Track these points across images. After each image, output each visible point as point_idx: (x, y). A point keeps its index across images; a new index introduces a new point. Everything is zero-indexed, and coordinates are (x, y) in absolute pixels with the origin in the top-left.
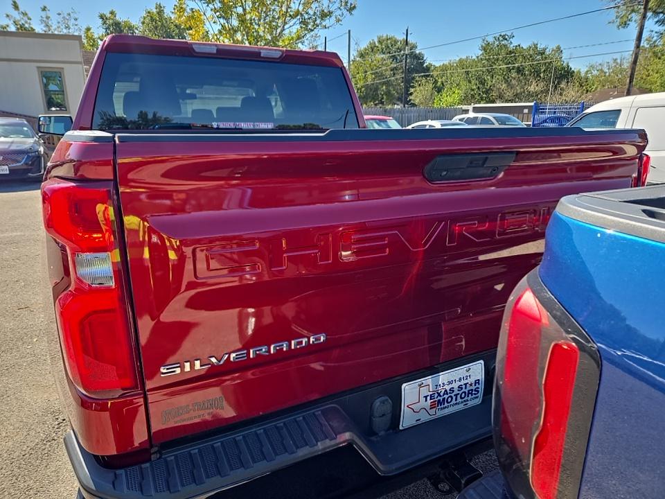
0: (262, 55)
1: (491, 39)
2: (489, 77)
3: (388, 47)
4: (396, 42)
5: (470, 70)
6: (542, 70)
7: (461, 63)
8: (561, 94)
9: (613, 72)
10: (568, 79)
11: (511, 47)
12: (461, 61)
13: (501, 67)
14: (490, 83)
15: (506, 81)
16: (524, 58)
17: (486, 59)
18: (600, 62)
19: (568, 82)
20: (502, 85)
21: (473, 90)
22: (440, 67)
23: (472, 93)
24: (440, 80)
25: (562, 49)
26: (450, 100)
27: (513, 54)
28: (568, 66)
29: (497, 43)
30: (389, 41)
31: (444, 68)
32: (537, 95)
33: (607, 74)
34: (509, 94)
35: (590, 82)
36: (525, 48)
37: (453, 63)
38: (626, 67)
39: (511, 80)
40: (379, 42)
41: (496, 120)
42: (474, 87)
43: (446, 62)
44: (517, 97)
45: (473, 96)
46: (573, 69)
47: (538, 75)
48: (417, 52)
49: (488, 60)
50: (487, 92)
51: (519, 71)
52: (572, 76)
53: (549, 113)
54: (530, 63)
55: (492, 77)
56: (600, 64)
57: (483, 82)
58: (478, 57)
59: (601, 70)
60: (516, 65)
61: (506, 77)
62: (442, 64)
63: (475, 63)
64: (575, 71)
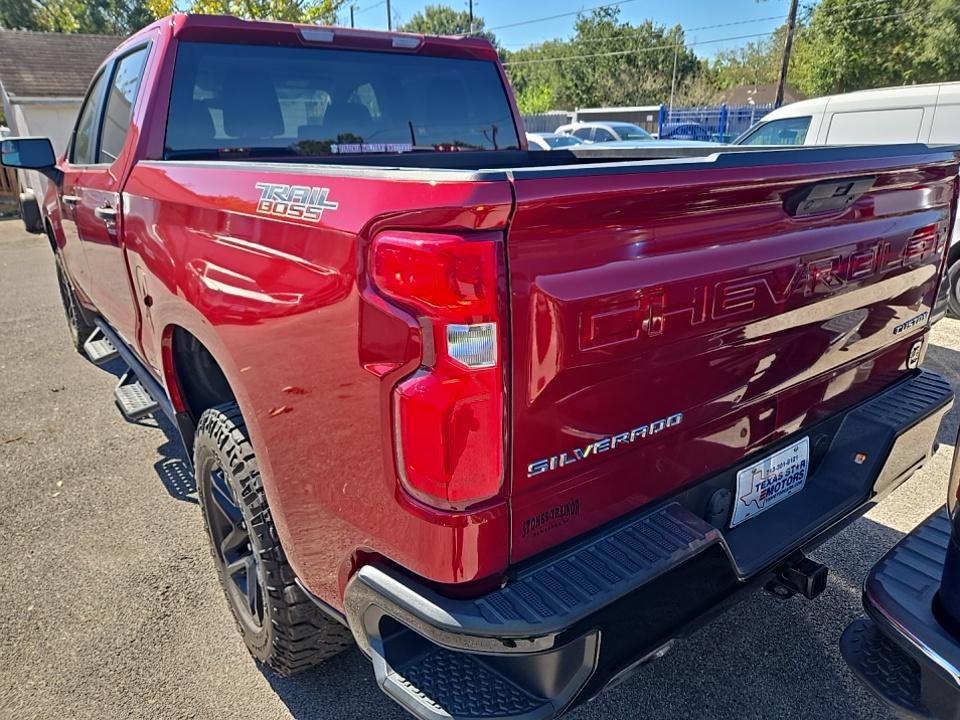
0: (394, 45)
1: (589, 15)
2: (590, 70)
3: (442, 24)
4: (453, 16)
5: (562, 58)
6: (660, 60)
7: (549, 49)
8: (686, 94)
9: (748, 62)
10: (694, 72)
11: (617, 26)
12: (547, 45)
13: (606, 55)
14: (591, 79)
15: (613, 76)
16: (636, 41)
17: (584, 44)
18: (732, 48)
19: (694, 77)
20: (607, 81)
21: (568, 88)
22: (517, 54)
23: (568, 92)
24: (519, 74)
25: (683, 29)
26: (538, 103)
27: (619, 37)
28: (693, 55)
29: (597, 19)
30: (443, 15)
31: (524, 56)
32: (655, 96)
33: (742, 65)
34: (617, 94)
35: (721, 77)
36: (635, 27)
37: (536, 48)
38: (764, 55)
39: (619, 75)
40: (429, 15)
41: (617, 132)
42: (570, 84)
43: (526, 47)
44: (630, 99)
45: (569, 98)
46: (698, 59)
47: (656, 67)
48: (485, 32)
49: (587, 45)
50: (588, 91)
51: (630, 60)
52: (699, 69)
53: (673, 120)
54: (645, 50)
55: (594, 69)
56: (732, 52)
57: (581, 77)
58: (572, 40)
59: (734, 59)
60: (625, 53)
61: (613, 69)
62: (520, 50)
63: (568, 49)
64: (702, 61)
